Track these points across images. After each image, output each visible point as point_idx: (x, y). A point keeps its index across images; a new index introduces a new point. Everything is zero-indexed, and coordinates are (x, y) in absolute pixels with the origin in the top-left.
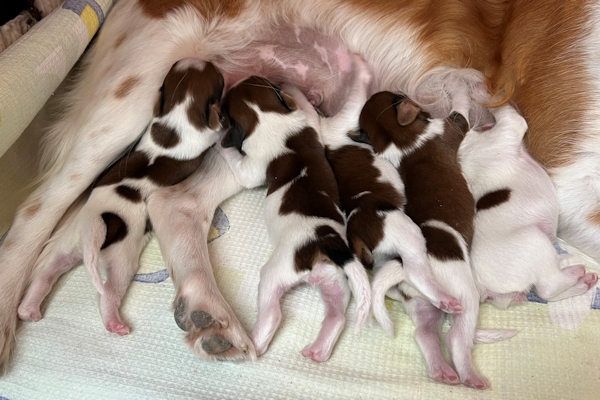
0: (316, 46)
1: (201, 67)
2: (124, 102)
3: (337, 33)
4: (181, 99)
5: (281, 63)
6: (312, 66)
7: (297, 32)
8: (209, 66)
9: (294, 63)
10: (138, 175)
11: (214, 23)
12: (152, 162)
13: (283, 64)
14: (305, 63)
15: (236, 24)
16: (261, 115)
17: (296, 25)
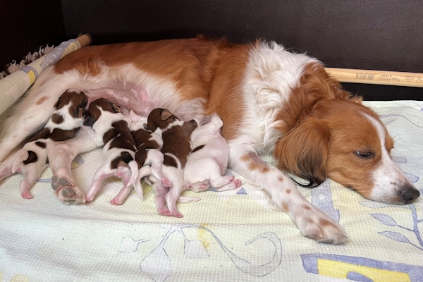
0: (132, 90)
1: (78, 92)
2: (40, 106)
3: (141, 84)
4: (67, 103)
5: (116, 96)
6: (130, 99)
7: (125, 84)
8: (82, 93)
9: (122, 97)
10: (46, 138)
11: (85, 77)
12: (51, 131)
13: (117, 97)
14: (127, 97)
15: (96, 79)
16: (102, 112)
17: (124, 81)
